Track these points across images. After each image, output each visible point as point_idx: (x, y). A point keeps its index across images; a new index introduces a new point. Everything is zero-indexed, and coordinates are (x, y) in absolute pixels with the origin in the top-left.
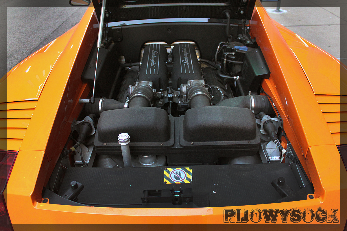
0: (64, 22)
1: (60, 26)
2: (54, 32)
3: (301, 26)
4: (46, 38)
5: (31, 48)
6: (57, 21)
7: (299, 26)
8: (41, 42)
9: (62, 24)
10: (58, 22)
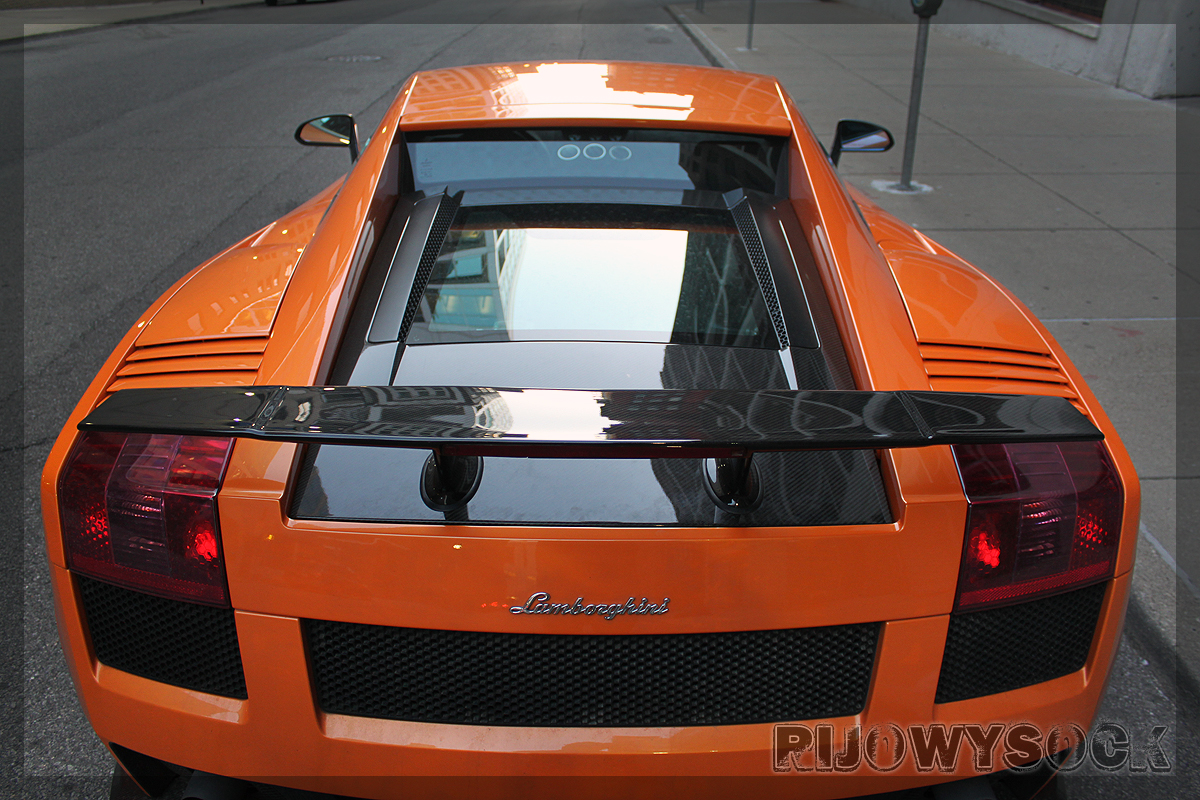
0: (251, 199)
1: (241, 208)
2: (220, 225)
3: (971, 230)
4: (199, 243)
5: (155, 266)
6: (229, 196)
7: (964, 230)
8: (182, 252)
9: (247, 202)
10: (232, 197)
